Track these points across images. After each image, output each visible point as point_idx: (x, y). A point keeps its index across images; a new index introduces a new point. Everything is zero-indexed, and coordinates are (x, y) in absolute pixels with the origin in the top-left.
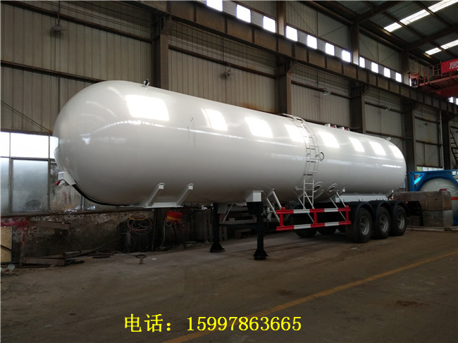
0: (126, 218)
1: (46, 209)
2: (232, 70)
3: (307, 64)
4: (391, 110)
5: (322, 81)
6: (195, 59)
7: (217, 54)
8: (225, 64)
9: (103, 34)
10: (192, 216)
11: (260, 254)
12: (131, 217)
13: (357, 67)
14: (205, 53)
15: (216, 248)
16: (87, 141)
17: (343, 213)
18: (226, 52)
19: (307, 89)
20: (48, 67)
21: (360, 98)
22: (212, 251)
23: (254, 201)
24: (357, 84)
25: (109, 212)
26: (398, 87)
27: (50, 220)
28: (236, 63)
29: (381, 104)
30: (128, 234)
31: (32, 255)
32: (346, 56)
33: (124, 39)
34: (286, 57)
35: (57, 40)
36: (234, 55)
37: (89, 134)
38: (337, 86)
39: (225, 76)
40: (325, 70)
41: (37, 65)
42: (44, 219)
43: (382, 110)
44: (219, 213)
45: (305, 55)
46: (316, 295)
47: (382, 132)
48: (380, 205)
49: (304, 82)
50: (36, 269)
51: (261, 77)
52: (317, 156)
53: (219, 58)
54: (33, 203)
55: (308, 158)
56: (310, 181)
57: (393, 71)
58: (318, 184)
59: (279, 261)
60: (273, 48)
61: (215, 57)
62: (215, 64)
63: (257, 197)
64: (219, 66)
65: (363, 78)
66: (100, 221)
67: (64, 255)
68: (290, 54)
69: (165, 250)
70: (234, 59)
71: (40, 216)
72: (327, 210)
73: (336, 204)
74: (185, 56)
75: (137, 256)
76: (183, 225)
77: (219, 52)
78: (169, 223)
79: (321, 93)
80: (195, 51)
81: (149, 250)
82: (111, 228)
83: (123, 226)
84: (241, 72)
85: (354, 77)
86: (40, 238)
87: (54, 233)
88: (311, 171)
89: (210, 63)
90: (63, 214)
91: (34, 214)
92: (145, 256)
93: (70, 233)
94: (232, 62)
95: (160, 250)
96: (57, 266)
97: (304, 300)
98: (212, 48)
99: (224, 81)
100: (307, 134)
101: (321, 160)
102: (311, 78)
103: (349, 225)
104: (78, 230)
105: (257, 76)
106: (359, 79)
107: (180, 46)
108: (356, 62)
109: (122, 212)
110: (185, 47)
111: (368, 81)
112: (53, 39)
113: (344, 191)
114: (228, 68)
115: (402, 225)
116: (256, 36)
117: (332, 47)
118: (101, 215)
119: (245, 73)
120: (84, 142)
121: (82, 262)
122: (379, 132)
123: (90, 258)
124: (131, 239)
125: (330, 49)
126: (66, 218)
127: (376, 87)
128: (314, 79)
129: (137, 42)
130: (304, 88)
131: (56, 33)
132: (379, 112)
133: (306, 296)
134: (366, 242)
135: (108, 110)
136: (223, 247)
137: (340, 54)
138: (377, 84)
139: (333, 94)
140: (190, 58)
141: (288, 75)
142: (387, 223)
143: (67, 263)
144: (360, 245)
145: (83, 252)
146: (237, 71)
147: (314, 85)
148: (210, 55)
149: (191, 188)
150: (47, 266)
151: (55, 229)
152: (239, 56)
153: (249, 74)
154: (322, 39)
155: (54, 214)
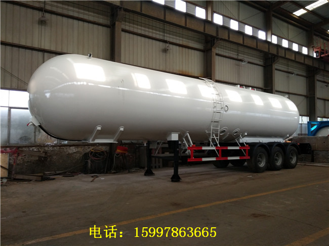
0: (89, 150)
1: (33, 142)
2: (171, 46)
3: (228, 41)
4: (297, 75)
5: (242, 54)
6: (143, 39)
7: (160, 35)
8: (165, 42)
9: (76, 22)
10: (137, 150)
11: (176, 178)
12: (93, 149)
13: (270, 43)
14: (150, 35)
15: (149, 173)
16: (48, 95)
17: (244, 150)
18: (167, 33)
19: (229, 59)
20: (36, 45)
21: (272, 65)
22: (145, 175)
23: (172, 140)
24: (270, 55)
25: (77, 146)
26: (303, 58)
27: (35, 150)
28: (174, 41)
29: (289, 71)
30: (89, 161)
31: (22, 173)
32: (262, 35)
33: (91, 25)
34: (212, 36)
35: (43, 27)
36: (173, 35)
37: (49, 91)
38: (254, 57)
39: (165, 51)
40: (243, 45)
41: (29, 45)
42: (31, 149)
43: (290, 75)
44: (150, 148)
45: (227, 35)
46: (196, 207)
47: (290, 92)
48: (275, 145)
49: (227, 55)
50: (21, 182)
51: (193, 51)
52: (222, 108)
53: (161, 37)
54: (24, 138)
55: (215, 109)
56: (217, 127)
57: (301, 45)
58: (223, 129)
59: (188, 183)
60: (201, 30)
61: (158, 37)
62: (158, 43)
63: (175, 137)
64: (161, 44)
65: (274, 51)
66: (70, 152)
67: (44, 174)
68: (214, 34)
69: (114, 173)
70: (173, 38)
71: (28, 147)
72: (229, 148)
73: (240, 144)
74: (135, 37)
75: (92, 177)
76: (131, 157)
77: (162, 34)
78: (117, 155)
79: (241, 62)
80: (143, 33)
81: (103, 173)
82: (78, 156)
83: (86, 156)
84: (178, 47)
85: (266, 50)
86: (28, 162)
87: (37, 159)
88: (217, 119)
89: (154, 41)
90: (44, 146)
91: (25, 145)
92: (97, 177)
93: (49, 159)
94: (171, 40)
95: (111, 173)
96: (36, 181)
97: (185, 210)
98: (156, 30)
99: (164, 54)
100: (215, 92)
101: (226, 111)
102: (233, 51)
103: (248, 159)
104: (55, 157)
105: (190, 50)
106: (271, 52)
107: (131, 29)
108: (269, 40)
109: (87, 145)
110: (135, 30)
111: (278, 53)
112: (40, 26)
113: (246, 134)
114: (167, 45)
115: (294, 161)
116: (188, 21)
117: (251, 28)
118: (71, 148)
119: (181, 48)
120: (46, 96)
121: (54, 179)
122: (288, 91)
123: (60, 176)
124: (91, 164)
125: (248, 30)
126: (46, 149)
127: (284, 58)
128: (235, 52)
129: (100, 28)
130: (227, 59)
131: (42, 22)
132: (288, 77)
133: (189, 207)
134: (263, 172)
135: (63, 74)
136: (154, 172)
137: (257, 33)
138: (285, 56)
139: (249, 62)
140: (139, 38)
141: (213, 50)
142: (281, 159)
143: (44, 179)
144: (255, 174)
145: (58, 172)
146: (174, 47)
147: (235, 57)
148: (154, 36)
149: (122, 129)
150: (29, 181)
151: (38, 156)
152: (176, 36)
153: (184, 49)
154: (242, 23)
155: (38, 146)
